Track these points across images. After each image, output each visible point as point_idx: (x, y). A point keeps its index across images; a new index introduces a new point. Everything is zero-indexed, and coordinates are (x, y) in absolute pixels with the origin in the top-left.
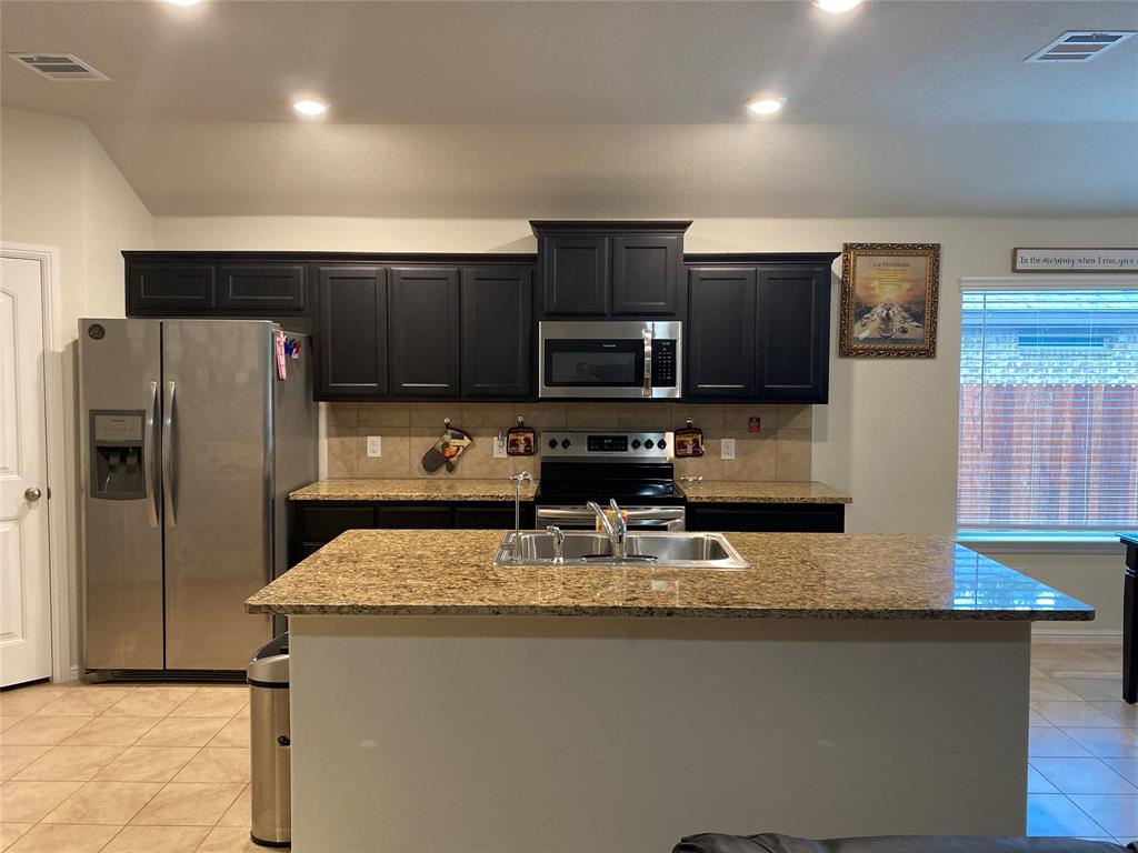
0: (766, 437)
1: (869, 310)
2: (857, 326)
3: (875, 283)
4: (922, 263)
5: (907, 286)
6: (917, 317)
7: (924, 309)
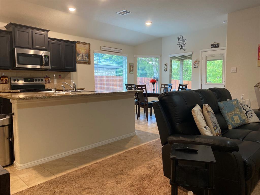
0: (62, 79)
1: (79, 54)
2: (78, 57)
3: (80, 49)
4: (87, 46)
5: (85, 50)
6: (87, 57)
7: (88, 55)
